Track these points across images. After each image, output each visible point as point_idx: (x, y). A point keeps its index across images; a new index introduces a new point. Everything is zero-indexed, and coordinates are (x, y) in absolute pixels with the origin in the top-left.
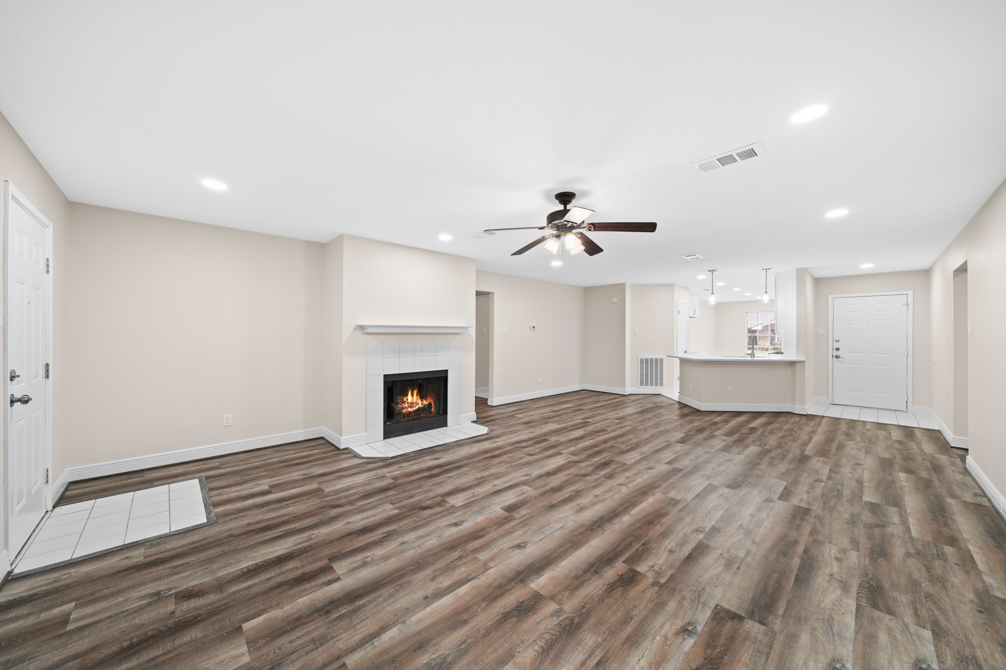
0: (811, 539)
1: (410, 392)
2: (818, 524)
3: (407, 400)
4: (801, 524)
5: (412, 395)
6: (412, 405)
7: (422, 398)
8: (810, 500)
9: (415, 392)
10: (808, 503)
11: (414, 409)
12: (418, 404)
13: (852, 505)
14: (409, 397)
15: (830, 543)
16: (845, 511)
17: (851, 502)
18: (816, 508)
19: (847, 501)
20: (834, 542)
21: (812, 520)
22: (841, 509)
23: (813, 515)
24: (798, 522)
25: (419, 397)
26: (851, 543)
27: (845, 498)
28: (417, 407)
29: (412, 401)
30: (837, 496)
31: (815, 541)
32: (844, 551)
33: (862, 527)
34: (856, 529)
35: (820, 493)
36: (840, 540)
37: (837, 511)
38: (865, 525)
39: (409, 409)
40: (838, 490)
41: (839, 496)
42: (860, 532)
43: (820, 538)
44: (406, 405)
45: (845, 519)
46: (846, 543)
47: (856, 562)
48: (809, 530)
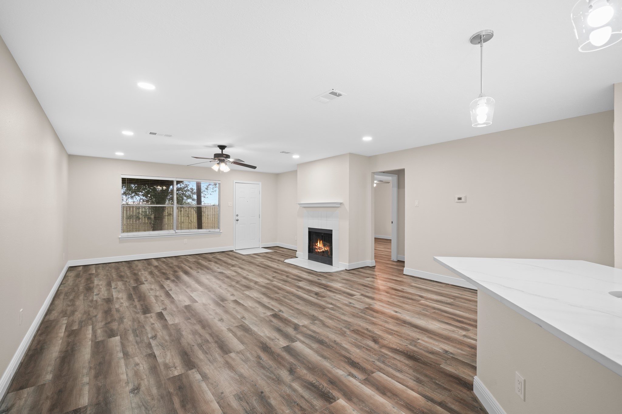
0: (134, 304)
1: (319, 241)
2: (136, 310)
3: (318, 245)
4: (142, 307)
5: (320, 244)
6: (320, 248)
7: (324, 246)
8: (148, 320)
9: (321, 242)
10: (148, 317)
11: (321, 251)
12: (322, 249)
13: (125, 329)
14: (319, 243)
15: (127, 306)
16: (128, 323)
17: (126, 330)
18: (142, 317)
19: (129, 330)
20: (126, 307)
21: (139, 311)
22: (130, 323)
23: (140, 313)
24: (144, 307)
25: (323, 245)
26: (119, 310)
27: (130, 332)
28: (322, 250)
29: (320, 245)
30: (136, 330)
31: (133, 304)
32: (121, 306)
33: (117, 318)
34: (119, 316)
35: (146, 327)
36: (124, 309)
37: (131, 320)
38: (115, 320)
39: (318, 250)
40: (137, 336)
41: (134, 331)
42: (116, 316)
43: (131, 306)
44: (317, 247)
45: (125, 318)
46: (121, 309)
47: (115, 305)
48: (137, 307)
